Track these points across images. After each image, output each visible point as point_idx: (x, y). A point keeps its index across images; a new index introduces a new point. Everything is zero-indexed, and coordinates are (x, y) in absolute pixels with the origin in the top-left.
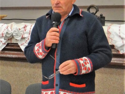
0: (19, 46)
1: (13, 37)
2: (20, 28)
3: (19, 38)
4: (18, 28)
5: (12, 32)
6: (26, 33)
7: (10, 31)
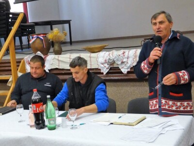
0: (120, 69)
1: (114, 62)
2: (120, 54)
3: (119, 63)
4: (118, 54)
5: (114, 58)
6: (125, 58)
7: (112, 58)
